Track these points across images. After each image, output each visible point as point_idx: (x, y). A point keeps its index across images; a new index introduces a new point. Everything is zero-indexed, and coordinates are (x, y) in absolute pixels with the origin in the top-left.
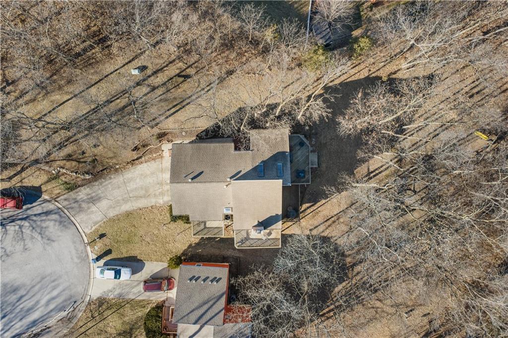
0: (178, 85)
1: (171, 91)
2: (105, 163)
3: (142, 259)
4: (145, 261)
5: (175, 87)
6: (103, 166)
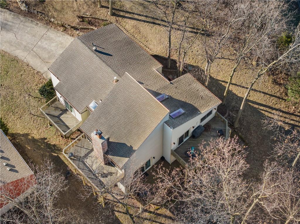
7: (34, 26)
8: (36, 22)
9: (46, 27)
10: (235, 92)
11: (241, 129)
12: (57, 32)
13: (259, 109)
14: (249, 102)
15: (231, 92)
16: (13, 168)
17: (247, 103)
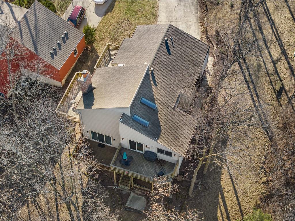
0: (272, 85)
1: (268, 77)
2: (212, 10)
3: (107, 16)
4: (103, 18)
5: (271, 82)
6: (210, 9)
7: (194, 12)
8: (198, 11)
9: (198, 19)
10: (222, 178)
11: (191, 200)
12: (198, 29)
13: (220, 206)
14: (221, 195)
15: (220, 174)
16: (54, 55)
17: (219, 193)
